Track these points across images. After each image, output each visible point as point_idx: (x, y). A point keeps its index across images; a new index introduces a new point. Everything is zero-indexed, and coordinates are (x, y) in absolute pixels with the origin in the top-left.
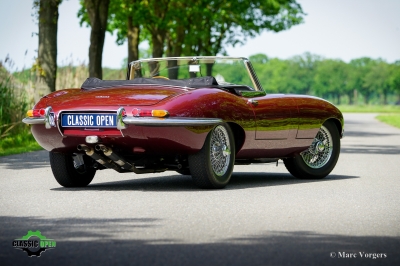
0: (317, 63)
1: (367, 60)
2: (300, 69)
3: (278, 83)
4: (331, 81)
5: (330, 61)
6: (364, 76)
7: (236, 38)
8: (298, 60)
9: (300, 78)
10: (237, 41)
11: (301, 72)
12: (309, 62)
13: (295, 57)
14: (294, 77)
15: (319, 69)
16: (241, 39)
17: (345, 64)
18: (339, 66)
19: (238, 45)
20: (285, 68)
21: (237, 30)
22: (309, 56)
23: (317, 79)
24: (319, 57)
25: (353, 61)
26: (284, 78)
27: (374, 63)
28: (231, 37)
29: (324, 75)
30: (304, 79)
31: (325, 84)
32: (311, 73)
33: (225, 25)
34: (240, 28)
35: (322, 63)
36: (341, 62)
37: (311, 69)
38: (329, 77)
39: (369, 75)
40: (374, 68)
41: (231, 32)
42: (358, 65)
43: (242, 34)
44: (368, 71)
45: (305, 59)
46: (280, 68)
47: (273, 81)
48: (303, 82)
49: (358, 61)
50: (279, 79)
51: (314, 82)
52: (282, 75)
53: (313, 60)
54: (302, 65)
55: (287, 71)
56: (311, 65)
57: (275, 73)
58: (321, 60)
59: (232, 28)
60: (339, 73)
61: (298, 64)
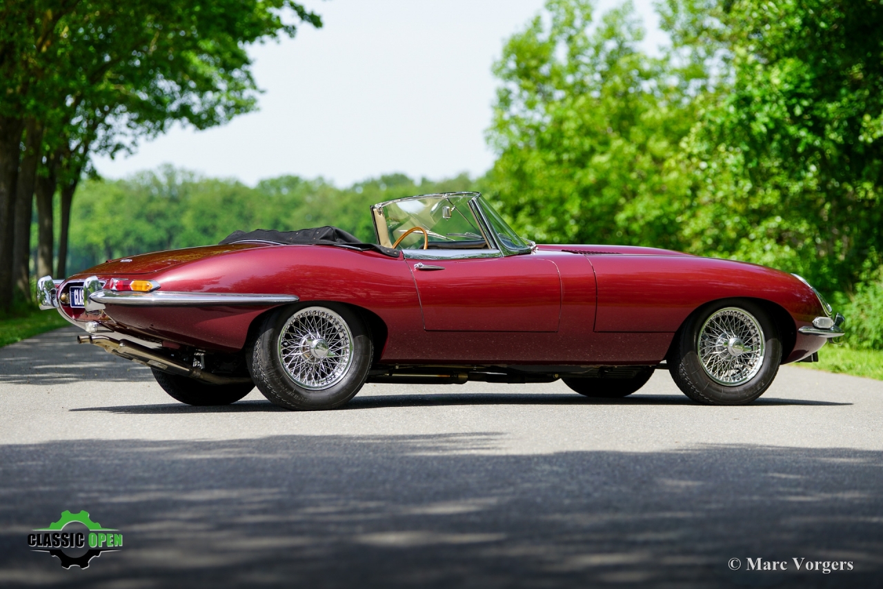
0: (187, 188)
1: (292, 182)
2: (151, 199)
3: (105, 228)
4: (219, 223)
5: (215, 183)
6: (288, 215)
7: (117, 139)
8: (147, 181)
9: (151, 218)
10: (118, 147)
11: (154, 207)
12: (171, 185)
13: (141, 175)
14: (138, 216)
15: (193, 199)
16: (126, 141)
17: (246, 189)
18: (234, 194)
19: (120, 154)
20: (118, 199)
21: (120, 123)
22: (170, 173)
23: (187, 220)
24: (192, 174)
25: (263, 184)
26: (118, 219)
27: (309, 188)
28: (107, 138)
29: (203, 213)
30: (161, 222)
31: (205, 231)
32: (175, 207)
33: (98, 113)
34: (125, 118)
35: (196, 187)
36: (238, 184)
37: (173, 200)
38: (215, 216)
39: (297, 213)
40: (309, 198)
41: (108, 127)
42: (273, 192)
43: (129, 131)
44: (296, 204)
45: (163, 180)
46: (110, 198)
47: (95, 225)
48: (158, 227)
49: (275, 184)
50: (108, 220)
51: (182, 229)
52: (113, 213)
53: (179, 180)
54: (155, 191)
55: (123, 204)
56: (175, 192)
57: (99, 207)
58: (196, 180)
59: (109, 120)
60: (236, 209)
61: (148, 188)
